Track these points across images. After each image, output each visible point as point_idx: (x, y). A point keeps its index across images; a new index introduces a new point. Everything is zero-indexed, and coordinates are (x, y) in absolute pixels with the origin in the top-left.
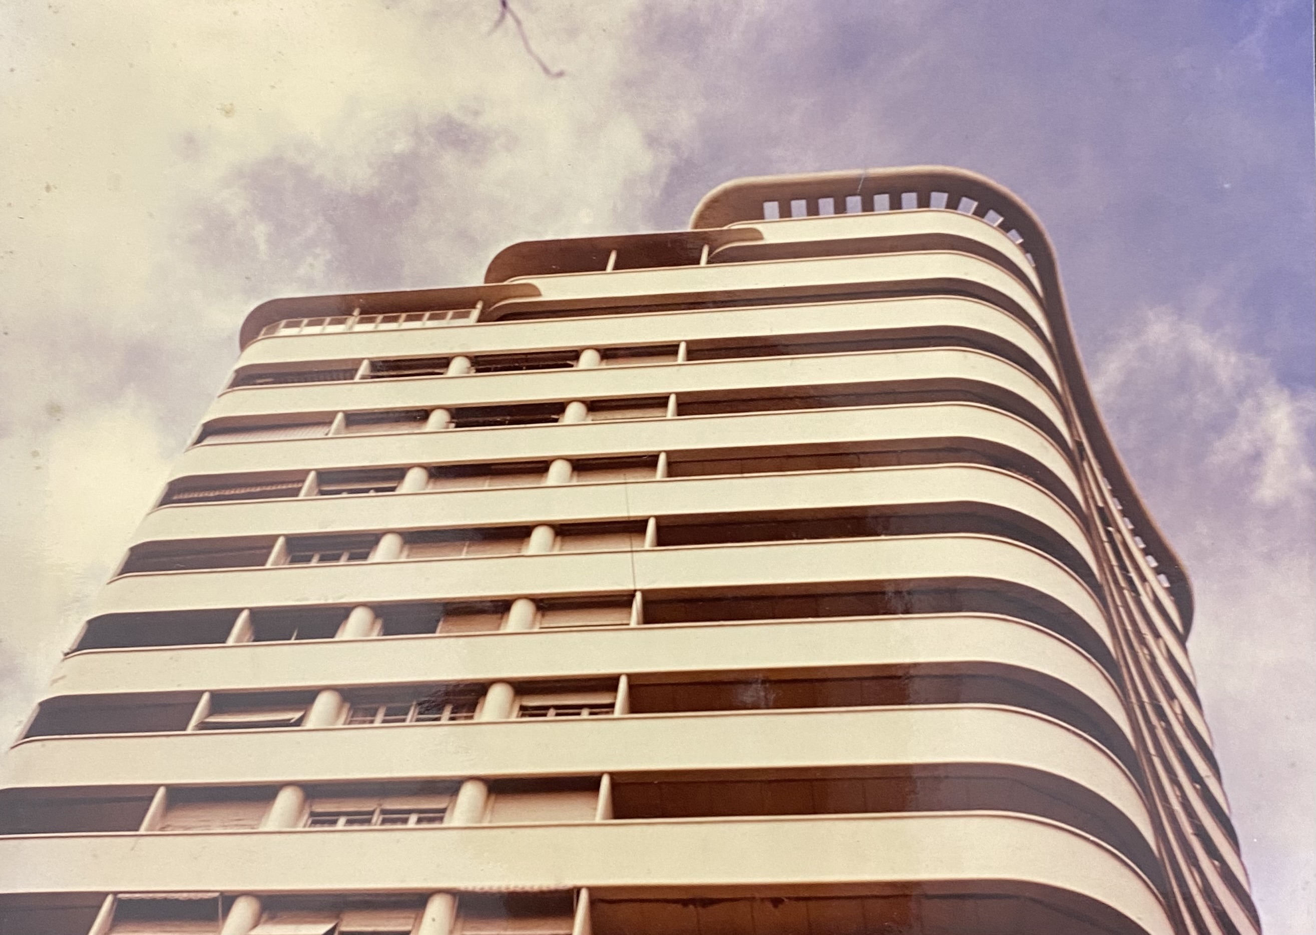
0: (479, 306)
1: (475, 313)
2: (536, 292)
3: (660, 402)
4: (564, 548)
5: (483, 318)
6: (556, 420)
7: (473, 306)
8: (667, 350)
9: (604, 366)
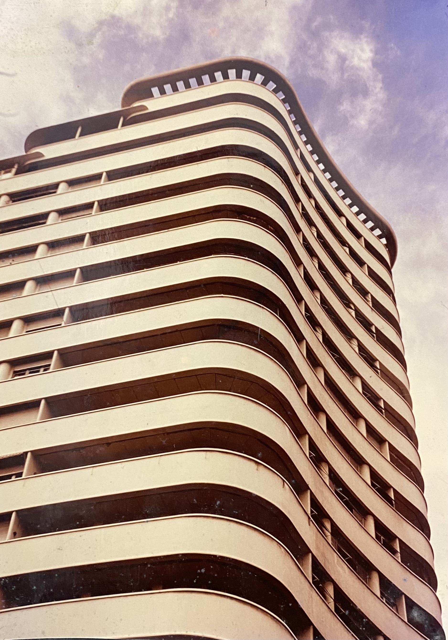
0: (16, 166)
1: (14, 170)
2: (41, 155)
3: (90, 206)
4: (41, 289)
5: (17, 173)
6: (44, 223)
7: (13, 167)
8: (96, 177)
9: (70, 190)
